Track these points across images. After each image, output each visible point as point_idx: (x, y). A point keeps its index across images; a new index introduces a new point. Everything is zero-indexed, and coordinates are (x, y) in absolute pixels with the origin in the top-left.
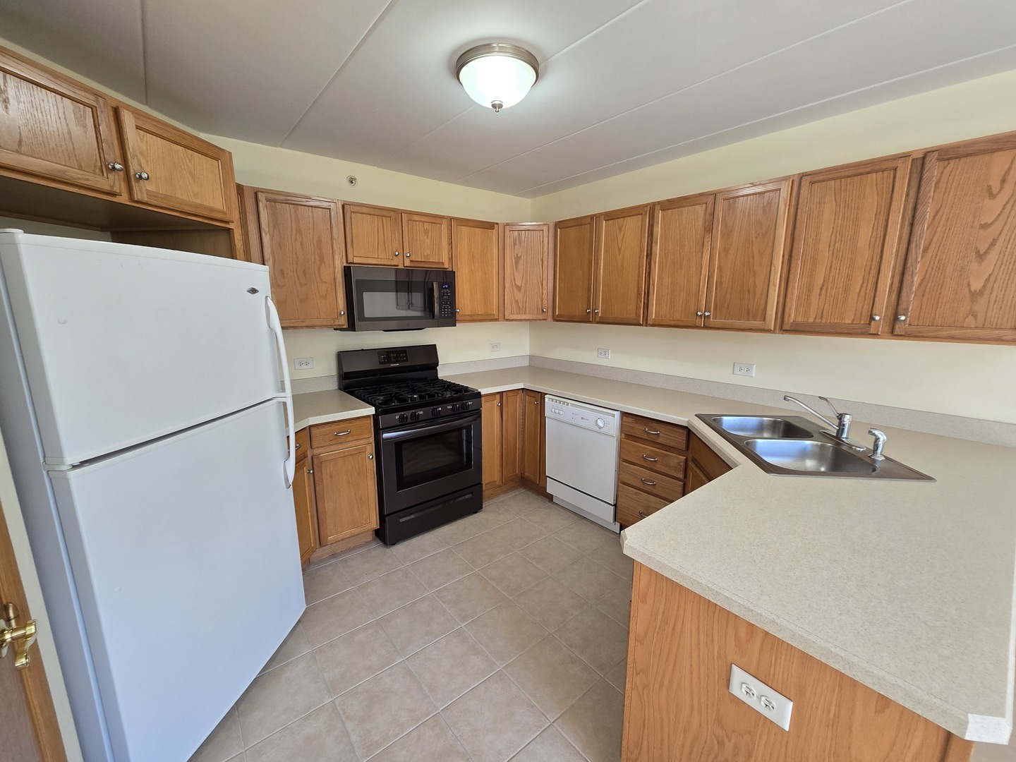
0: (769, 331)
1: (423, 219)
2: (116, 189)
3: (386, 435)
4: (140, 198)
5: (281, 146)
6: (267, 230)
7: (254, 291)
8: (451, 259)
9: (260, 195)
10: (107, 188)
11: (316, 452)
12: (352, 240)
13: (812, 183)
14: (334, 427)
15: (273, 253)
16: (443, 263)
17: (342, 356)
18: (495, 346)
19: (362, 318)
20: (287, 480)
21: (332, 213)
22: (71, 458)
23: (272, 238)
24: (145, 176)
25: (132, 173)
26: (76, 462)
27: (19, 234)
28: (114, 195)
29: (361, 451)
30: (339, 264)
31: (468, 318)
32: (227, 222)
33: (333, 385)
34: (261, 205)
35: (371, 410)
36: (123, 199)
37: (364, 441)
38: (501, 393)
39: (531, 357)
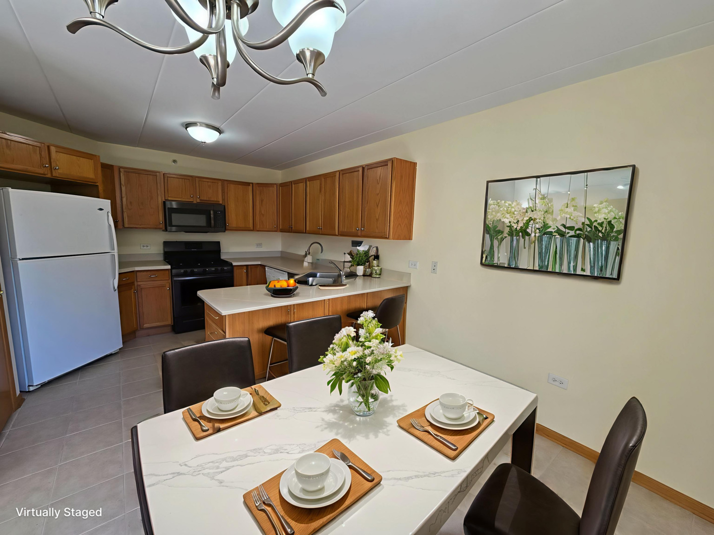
0: (336, 235)
1: (208, 180)
2: (46, 173)
3: (175, 279)
4: (55, 175)
5: (137, 147)
6: (124, 184)
7: (101, 209)
8: (223, 200)
9: (121, 170)
10: (42, 173)
11: (139, 283)
12: (168, 190)
13: (343, 174)
14: (149, 273)
15: (126, 194)
16: (219, 201)
17: (166, 244)
18: (259, 245)
19: (171, 225)
20: (114, 288)
21: (158, 178)
22: (19, 256)
23: (126, 188)
24: (57, 168)
25: (53, 167)
26: (21, 258)
27: (10, 189)
28: (45, 175)
29: (163, 286)
30: (160, 200)
31: (234, 229)
32: (96, 183)
33: (161, 258)
34: (121, 174)
35: (169, 267)
36: (49, 176)
37: (166, 281)
38: (247, 266)
39: (282, 252)
